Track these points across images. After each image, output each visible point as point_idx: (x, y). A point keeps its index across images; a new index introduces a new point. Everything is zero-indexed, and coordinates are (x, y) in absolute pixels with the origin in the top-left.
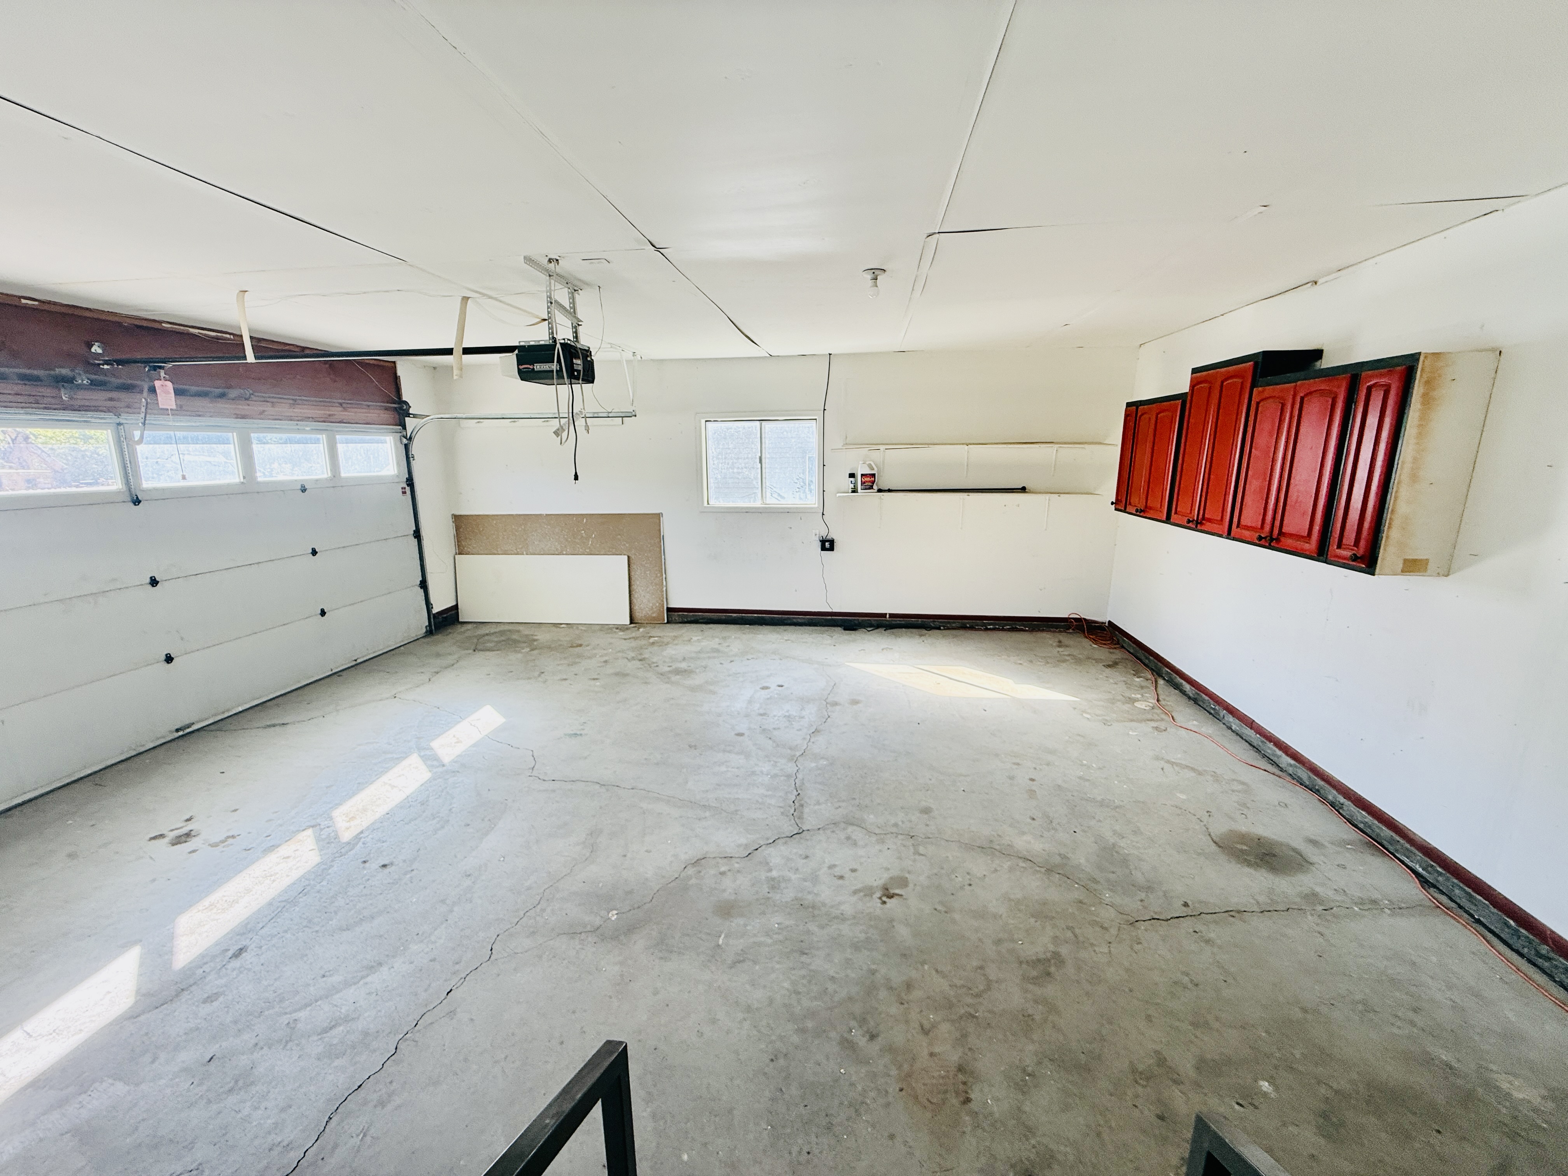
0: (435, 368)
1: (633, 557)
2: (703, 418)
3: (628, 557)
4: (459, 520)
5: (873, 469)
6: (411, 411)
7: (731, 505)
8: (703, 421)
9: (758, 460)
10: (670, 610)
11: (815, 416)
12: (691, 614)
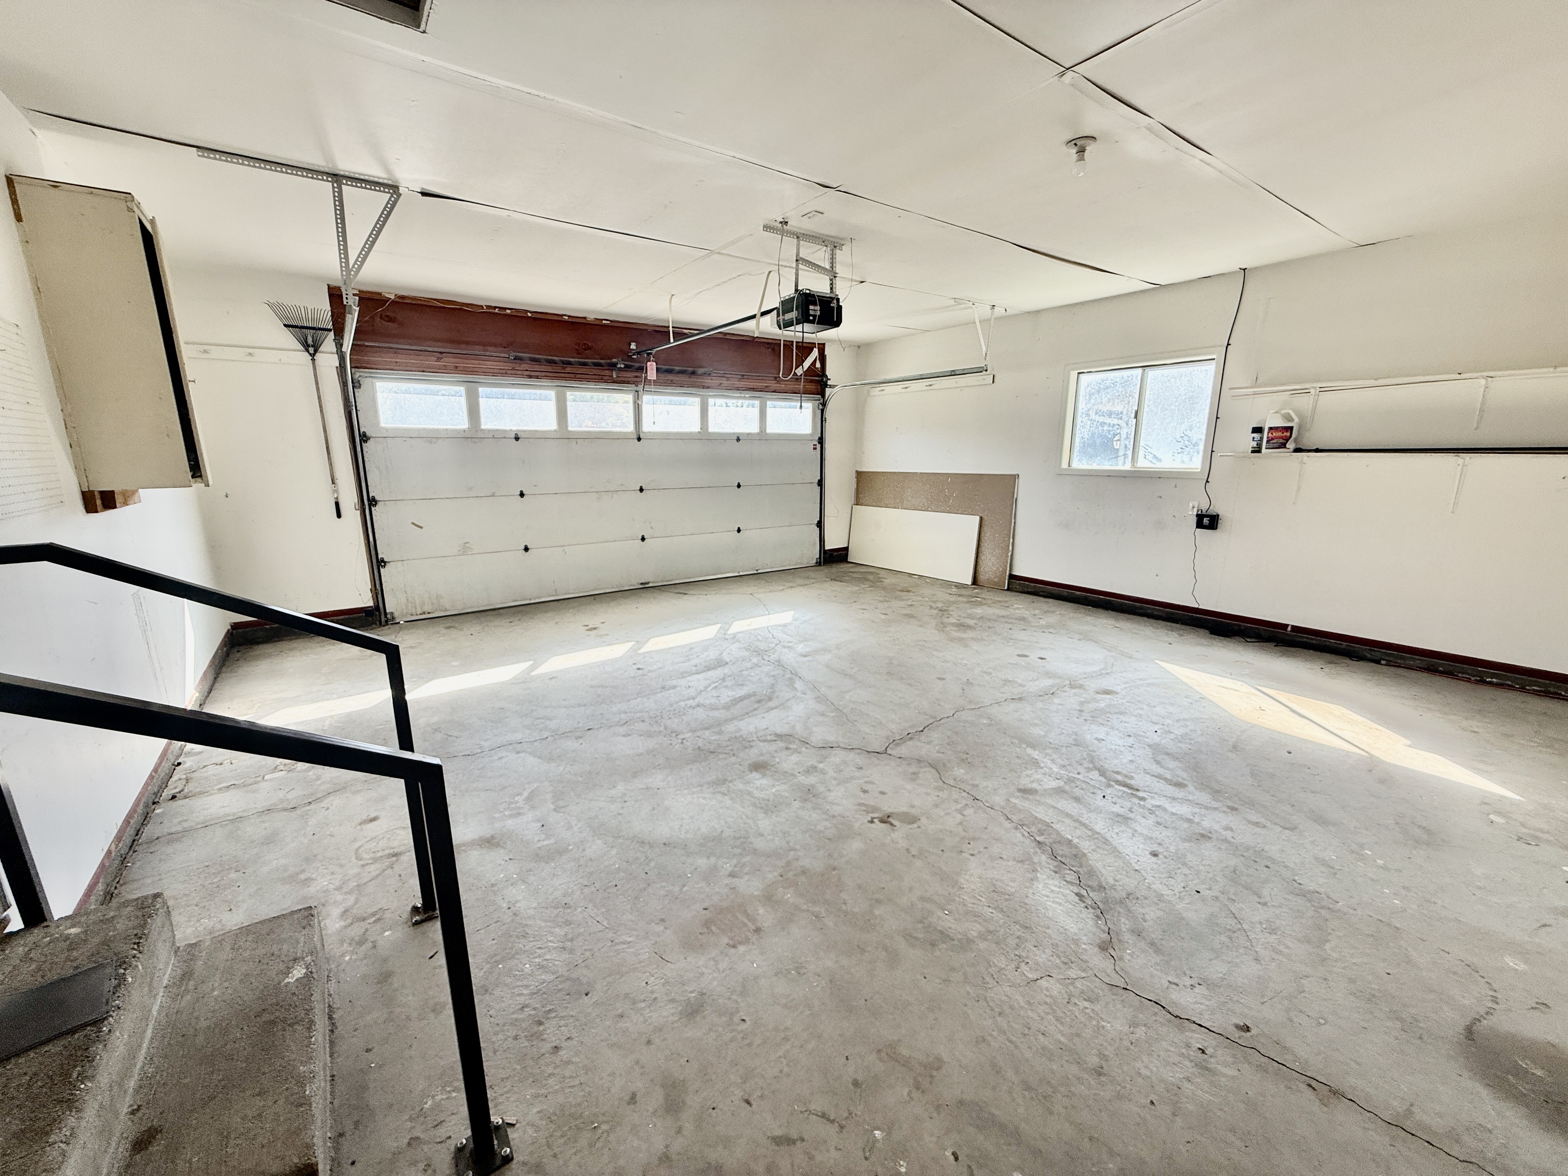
0: (859, 347)
1: (985, 518)
2: (1073, 370)
3: (981, 518)
4: (860, 476)
5: (1292, 420)
6: (829, 383)
7: (1095, 466)
8: (1074, 374)
9: (1133, 415)
10: (1012, 577)
11: (1212, 353)
12: (1032, 584)
